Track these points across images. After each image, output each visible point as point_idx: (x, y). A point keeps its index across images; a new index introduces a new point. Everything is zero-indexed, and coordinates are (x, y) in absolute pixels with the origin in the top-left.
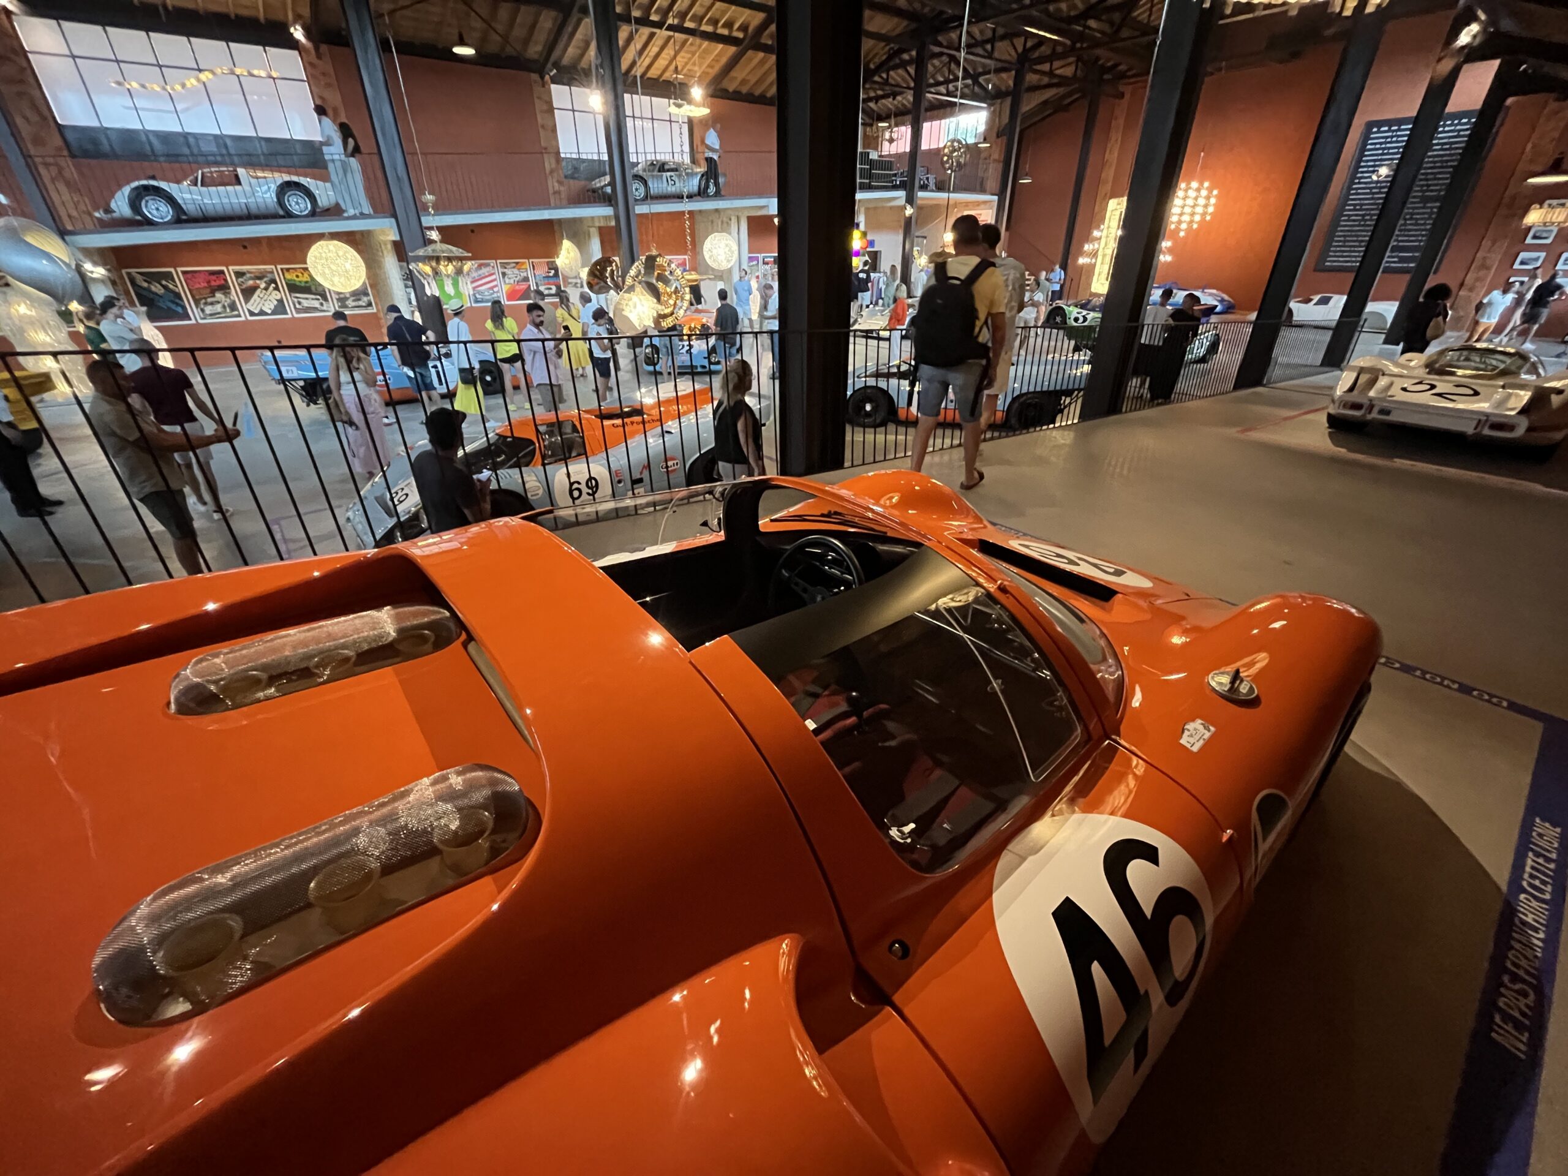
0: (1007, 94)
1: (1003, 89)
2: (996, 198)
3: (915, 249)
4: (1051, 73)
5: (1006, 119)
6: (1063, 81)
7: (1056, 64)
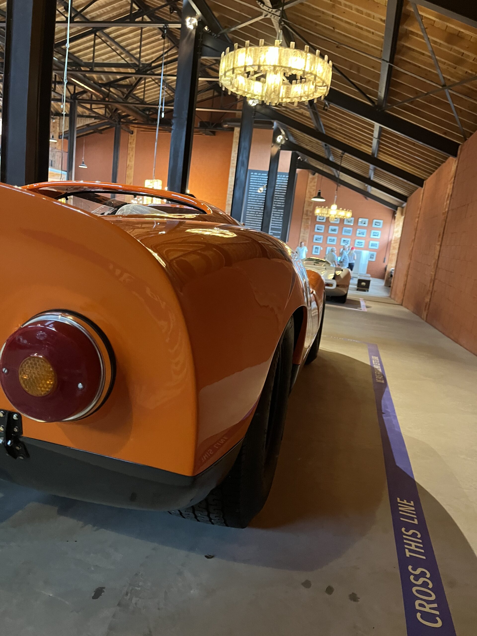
4: (91, 110)
6: (98, 116)
7: (94, 106)
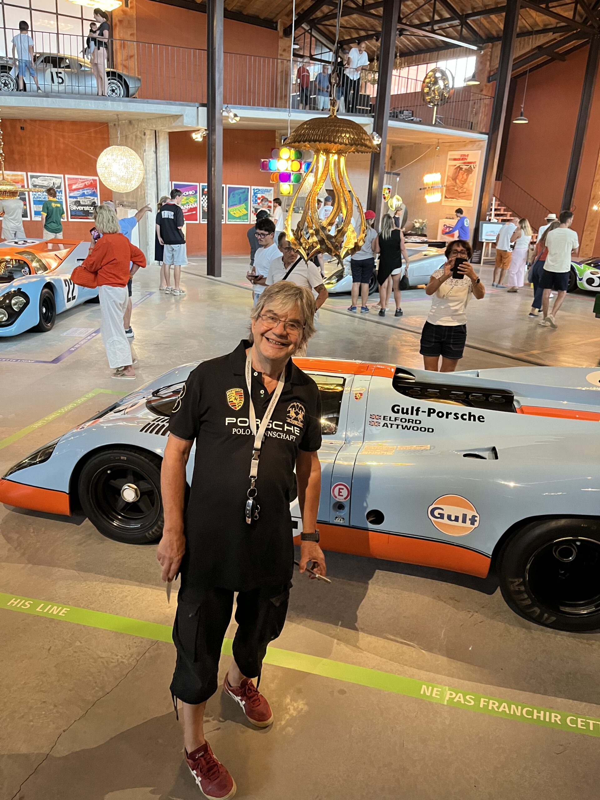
0: (498, 38)
1: (494, 33)
2: (486, 137)
3: (385, 186)
5: (496, 63)
